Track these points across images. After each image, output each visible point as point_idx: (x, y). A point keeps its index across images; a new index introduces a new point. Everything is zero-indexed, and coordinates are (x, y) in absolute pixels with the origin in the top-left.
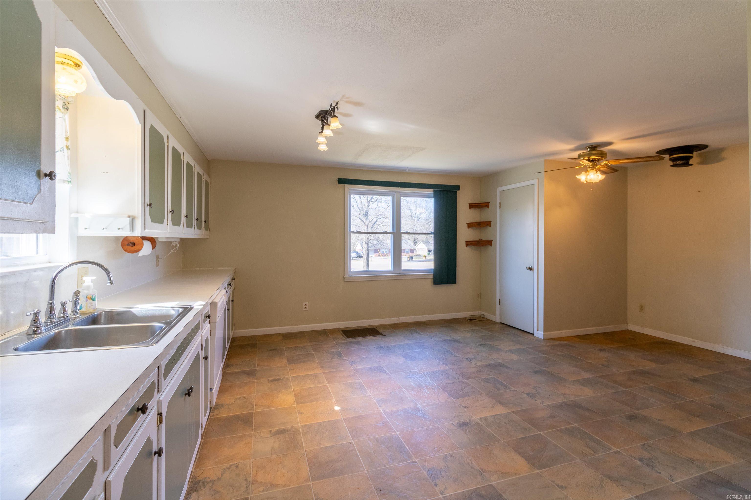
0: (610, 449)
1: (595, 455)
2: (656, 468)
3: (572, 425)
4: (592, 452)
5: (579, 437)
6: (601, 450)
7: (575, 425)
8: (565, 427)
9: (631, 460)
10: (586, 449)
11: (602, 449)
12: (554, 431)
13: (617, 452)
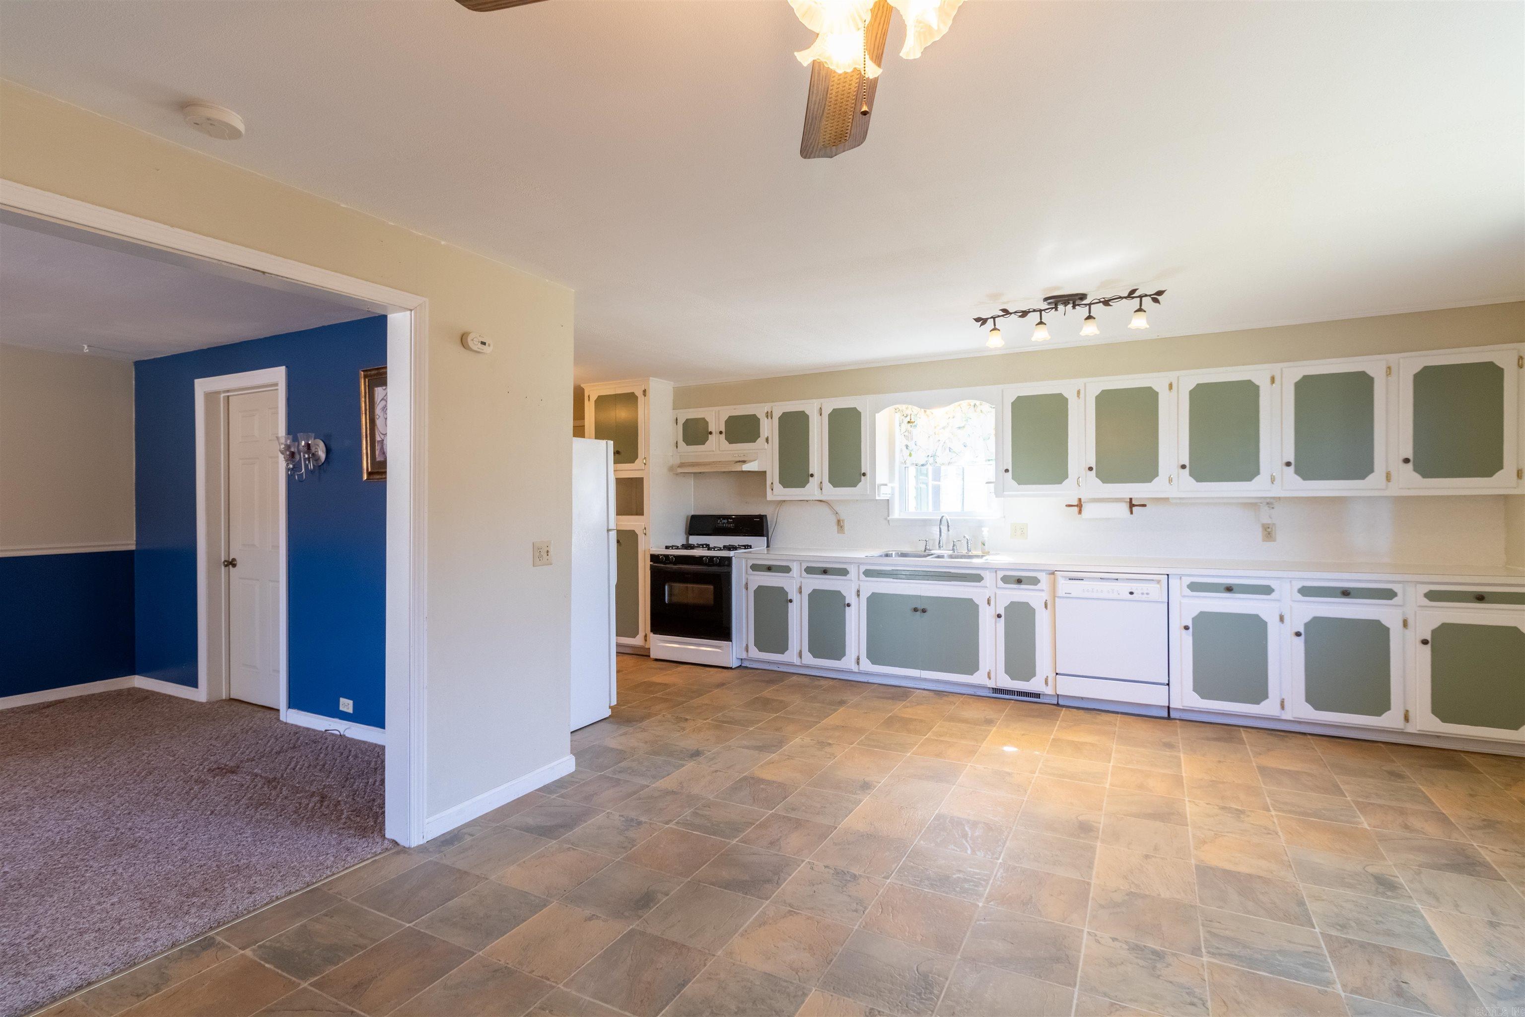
0: (677, 823)
1: (696, 809)
2: (624, 819)
3: (737, 839)
4: (697, 811)
5: (721, 825)
6: (688, 818)
7: (734, 842)
8: (746, 832)
9: (651, 820)
10: (708, 813)
11: (687, 820)
12: (758, 820)
13: (667, 823)
